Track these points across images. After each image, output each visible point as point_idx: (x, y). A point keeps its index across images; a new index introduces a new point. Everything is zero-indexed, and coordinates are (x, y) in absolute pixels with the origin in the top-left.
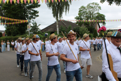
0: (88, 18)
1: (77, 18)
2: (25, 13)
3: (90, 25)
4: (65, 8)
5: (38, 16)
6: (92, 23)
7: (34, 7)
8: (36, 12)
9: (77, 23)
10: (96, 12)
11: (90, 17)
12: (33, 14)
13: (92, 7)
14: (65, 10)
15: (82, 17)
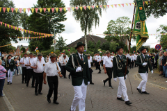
0: (117, 33)
1: (106, 33)
2: (50, 27)
3: (120, 40)
4: (94, 21)
5: (64, 30)
6: (122, 38)
7: (60, 20)
8: (62, 26)
9: (106, 38)
10: (126, 27)
11: (120, 32)
12: (58, 28)
13: (122, 22)
14: (94, 23)
15: (111, 32)
